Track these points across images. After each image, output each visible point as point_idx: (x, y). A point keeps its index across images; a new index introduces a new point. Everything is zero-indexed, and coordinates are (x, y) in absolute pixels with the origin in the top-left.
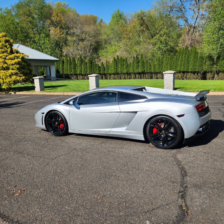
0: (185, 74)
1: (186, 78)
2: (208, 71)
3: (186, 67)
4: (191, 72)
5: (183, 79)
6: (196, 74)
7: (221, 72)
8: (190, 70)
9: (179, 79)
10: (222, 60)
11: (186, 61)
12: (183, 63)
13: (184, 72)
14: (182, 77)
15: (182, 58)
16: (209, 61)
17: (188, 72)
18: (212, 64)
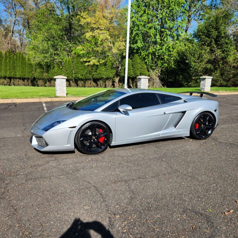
0: (12, 80)
1: (14, 84)
2: (39, 78)
3: (13, 73)
4: (20, 78)
5: (10, 85)
6: (26, 81)
7: (53, 80)
8: (18, 76)
9: (5, 85)
10: (52, 69)
11: (11, 66)
12: (8, 68)
13: (10, 78)
14: (8, 83)
15: (6, 63)
16: (39, 68)
17: (16, 78)
18: (42, 72)
